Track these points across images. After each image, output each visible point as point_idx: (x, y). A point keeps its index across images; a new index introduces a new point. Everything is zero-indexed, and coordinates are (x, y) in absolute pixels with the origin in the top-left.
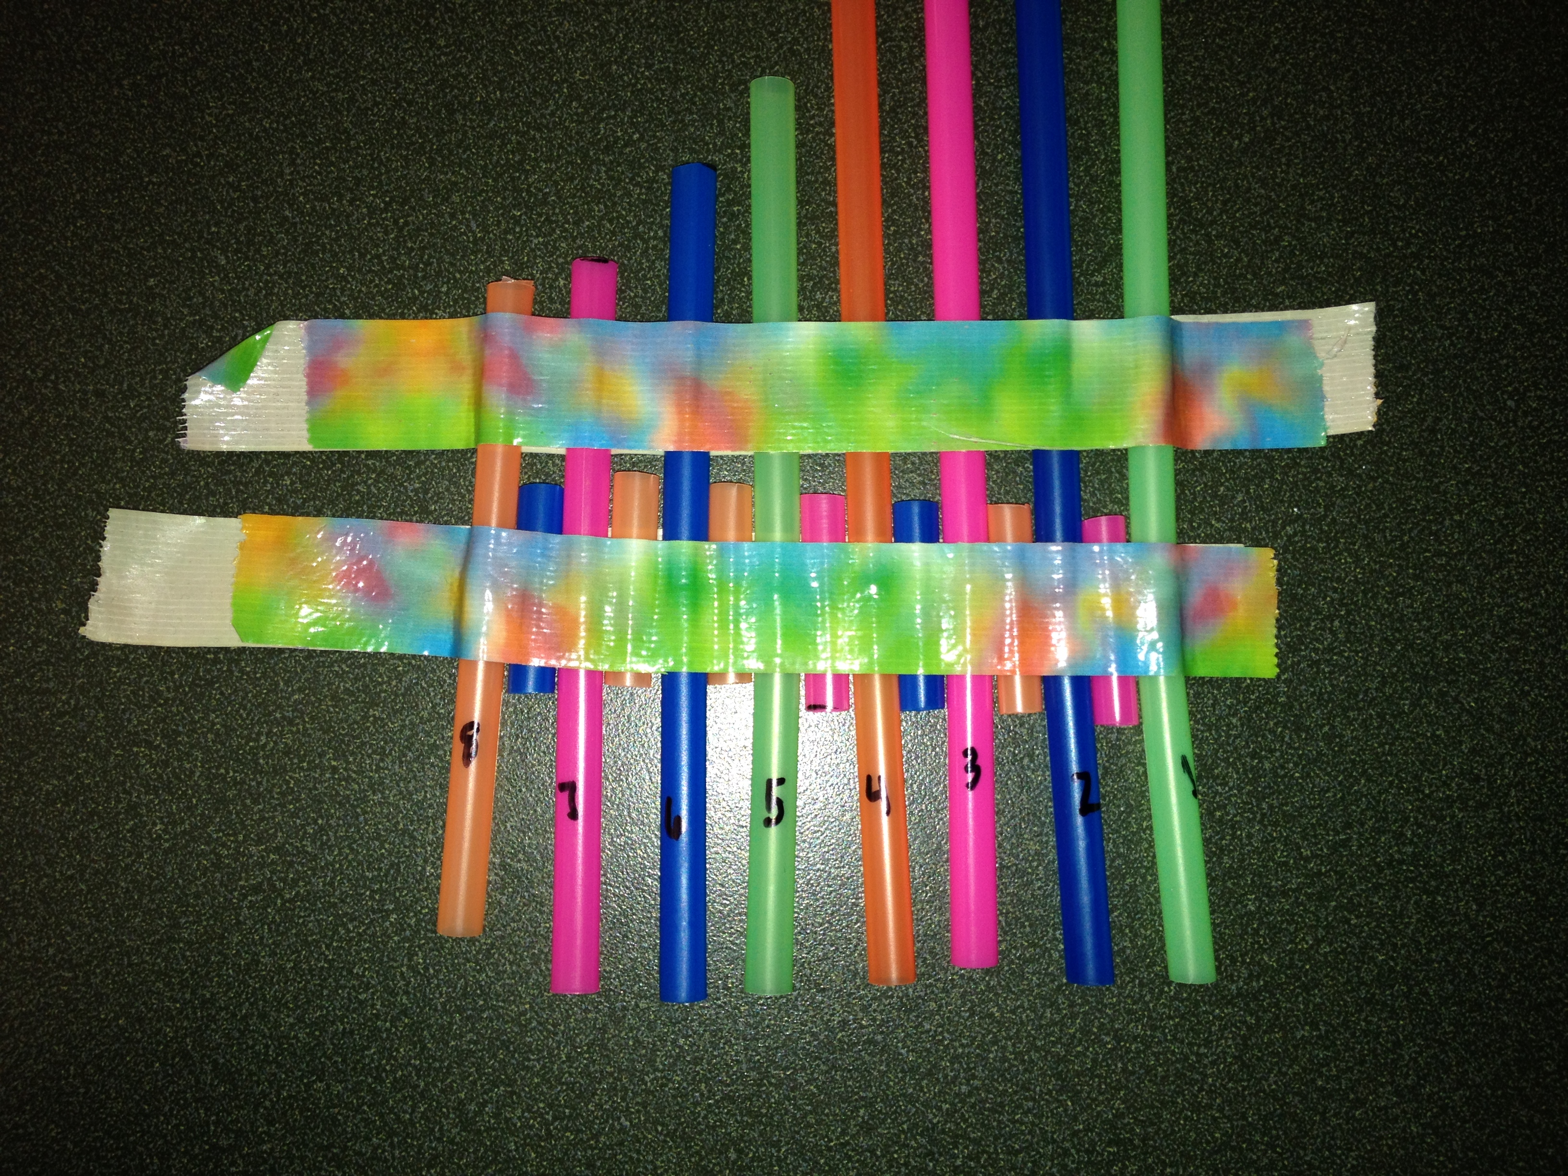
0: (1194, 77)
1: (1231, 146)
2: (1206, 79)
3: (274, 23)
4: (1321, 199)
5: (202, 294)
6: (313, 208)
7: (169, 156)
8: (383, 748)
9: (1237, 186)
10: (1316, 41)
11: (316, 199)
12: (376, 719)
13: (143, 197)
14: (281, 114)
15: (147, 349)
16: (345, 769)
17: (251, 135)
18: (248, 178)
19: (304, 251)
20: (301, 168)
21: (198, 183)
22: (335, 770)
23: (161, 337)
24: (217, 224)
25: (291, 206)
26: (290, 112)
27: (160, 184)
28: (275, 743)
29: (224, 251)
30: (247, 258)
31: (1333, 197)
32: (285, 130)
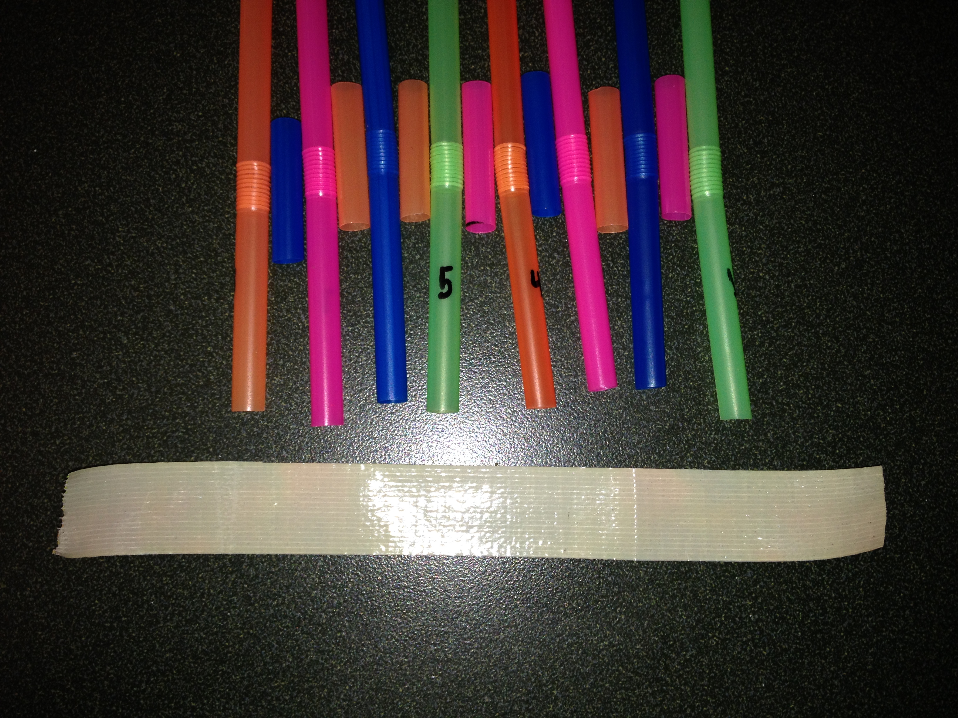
0: (807, 222)
1: (832, 271)
2: (815, 223)
3: (166, 173)
4: (895, 309)
5: (110, 364)
6: (191, 305)
7: (89, 265)
8: (228, 694)
9: (836, 298)
10: (891, 198)
11: (193, 298)
12: (224, 673)
13: (70, 294)
14: (169, 237)
15: (70, 402)
16: (201, 709)
17: (148, 252)
18: (145, 282)
19: (182, 334)
20: (182, 276)
21: (108, 285)
22: (194, 709)
23: (79, 394)
24: (122, 315)
25: (175, 302)
26: (176, 236)
27: (82, 285)
28: (152, 689)
29: (126, 334)
30: (142, 339)
31: (903, 308)
32: (172, 249)
